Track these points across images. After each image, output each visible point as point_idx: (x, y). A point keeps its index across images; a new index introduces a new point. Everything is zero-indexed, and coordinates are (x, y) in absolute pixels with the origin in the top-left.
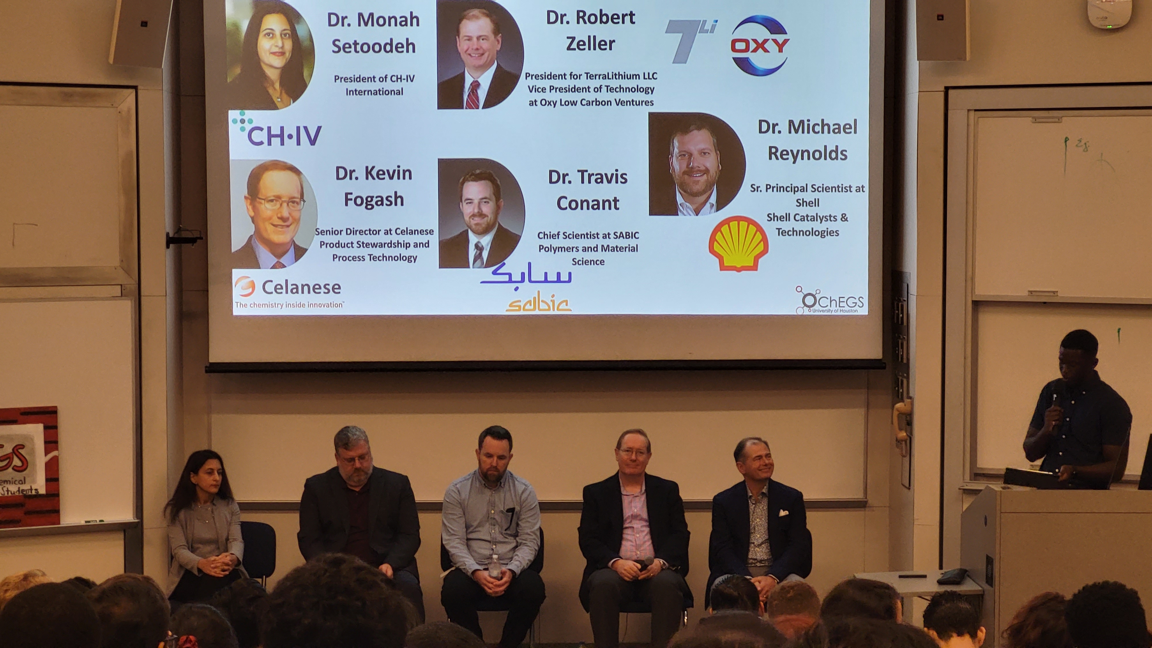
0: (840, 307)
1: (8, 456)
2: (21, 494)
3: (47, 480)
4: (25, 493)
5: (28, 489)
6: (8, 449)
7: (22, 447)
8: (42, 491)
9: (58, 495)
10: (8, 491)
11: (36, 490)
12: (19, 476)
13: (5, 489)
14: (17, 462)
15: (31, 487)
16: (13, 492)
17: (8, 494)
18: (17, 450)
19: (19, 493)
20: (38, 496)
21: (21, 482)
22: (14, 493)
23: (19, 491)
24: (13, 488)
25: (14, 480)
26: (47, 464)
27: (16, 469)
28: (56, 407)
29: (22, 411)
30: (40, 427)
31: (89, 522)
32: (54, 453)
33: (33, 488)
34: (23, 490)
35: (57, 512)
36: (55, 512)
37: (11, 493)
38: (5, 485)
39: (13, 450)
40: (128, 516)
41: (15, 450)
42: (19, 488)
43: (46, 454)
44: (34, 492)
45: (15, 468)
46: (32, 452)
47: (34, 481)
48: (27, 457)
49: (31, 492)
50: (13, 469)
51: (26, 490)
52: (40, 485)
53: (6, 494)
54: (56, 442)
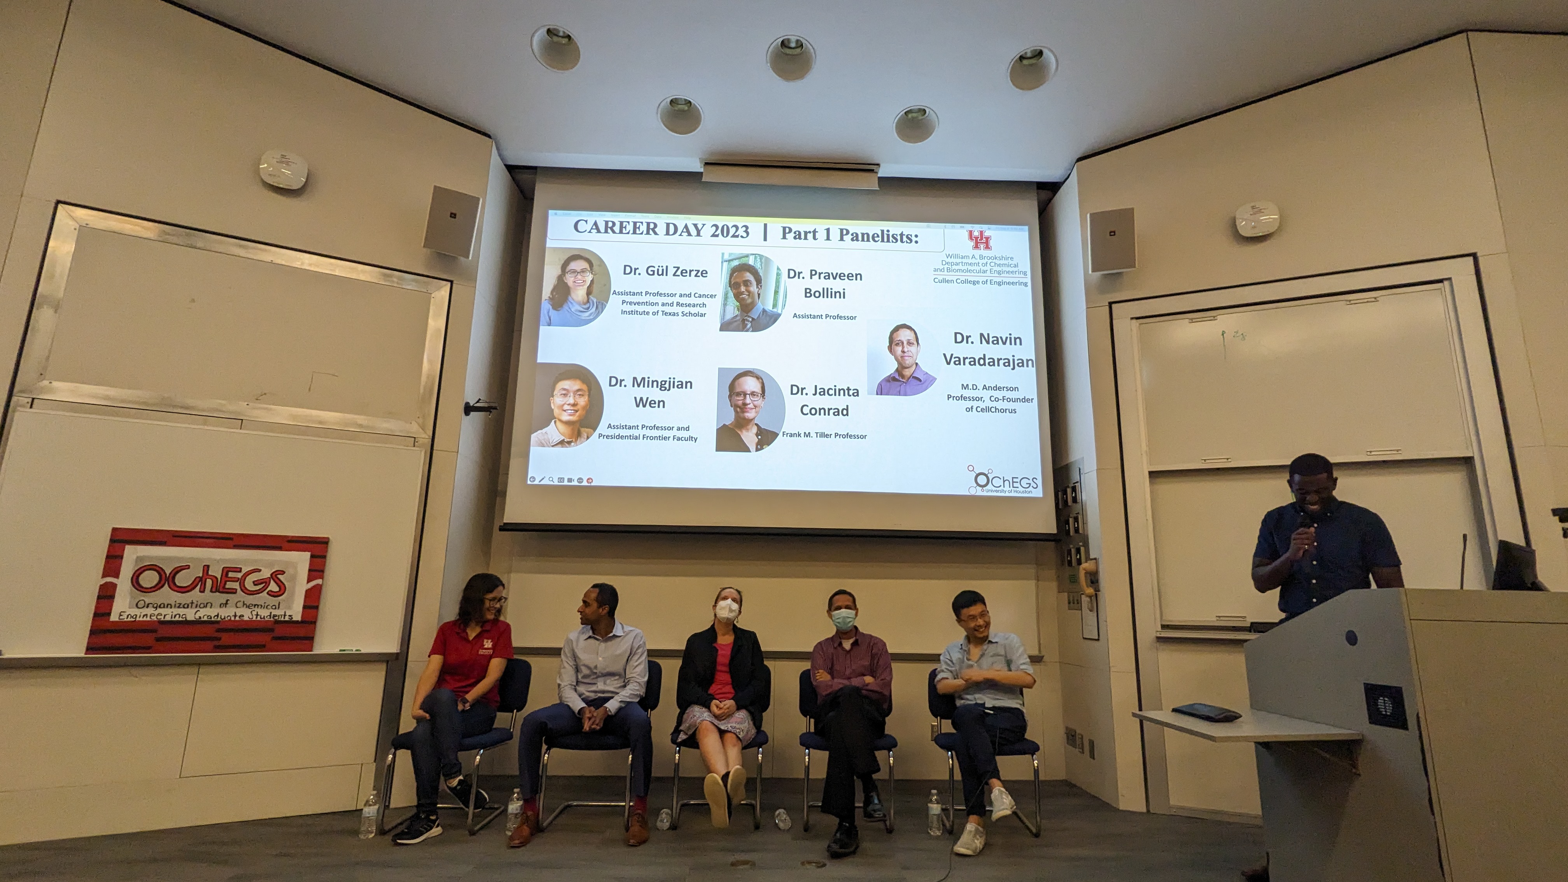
0: (1013, 487)
1: (265, 580)
2: (272, 619)
3: (305, 607)
4: (277, 618)
5: (282, 615)
6: (266, 574)
7: (283, 573)
8: (298, 617)
9: (314, 623)
10: (257, 615)
11: (289, 616)
12: (273, 601)
13: (255, 613)
14: (273, 587)
15: (285, 612)
16: (262, 617)
17: (257, 618)
18: (275, 576)
19: (270, 618)
20: (291, 622)
21: (274, 607)
22: (264, 618)
23: (270, 616)
24: (264, 613)
25: (266, 605)
26: (308, 593)
27: (272, 594)
28: (328, 538)
29: (289, 539)
30: (308, 555)
31: (344, 650)
32: (319, 581)
33: (288, 614)
34: (275, 616)
35: (311, 639)
36: (309, 640)
37: (261, 618)
38: (256, 609)
39: (272, 575)
40: (392, 647)
41: (274, 575)
42: (271, 613)
43: (308, 582)
44: (287, 618)
45: (270, 593)
46: (293, 578)
47: (290, 608)
48: (286, 583)
49: (284, 618)
50: (268, 593)
51: (279, 616)
52: (296, 611)
53: (254, 619)
54: (323, 571)
